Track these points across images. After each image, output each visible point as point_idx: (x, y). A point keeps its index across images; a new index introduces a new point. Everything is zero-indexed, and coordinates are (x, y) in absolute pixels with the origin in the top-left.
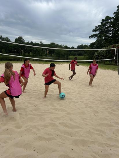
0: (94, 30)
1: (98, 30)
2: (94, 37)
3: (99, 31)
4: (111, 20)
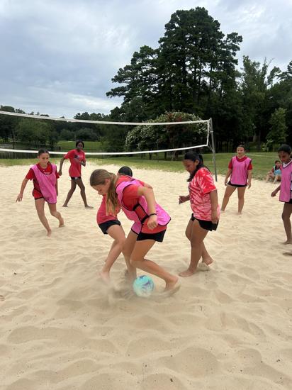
0: (116, 77)
1: (125, 77)
2: (117, 94)
3: (129, 80)
4: (154, 56)
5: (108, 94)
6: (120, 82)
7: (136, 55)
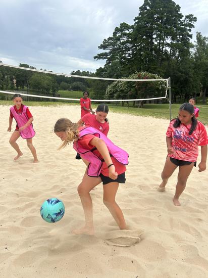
0: (101, 45)
1: (108, 45)
2: (101, 58)
3: (111, 48)
4: (130, 30)
5: (95, 58)
6: (104, 49)
7: (117, 30)
